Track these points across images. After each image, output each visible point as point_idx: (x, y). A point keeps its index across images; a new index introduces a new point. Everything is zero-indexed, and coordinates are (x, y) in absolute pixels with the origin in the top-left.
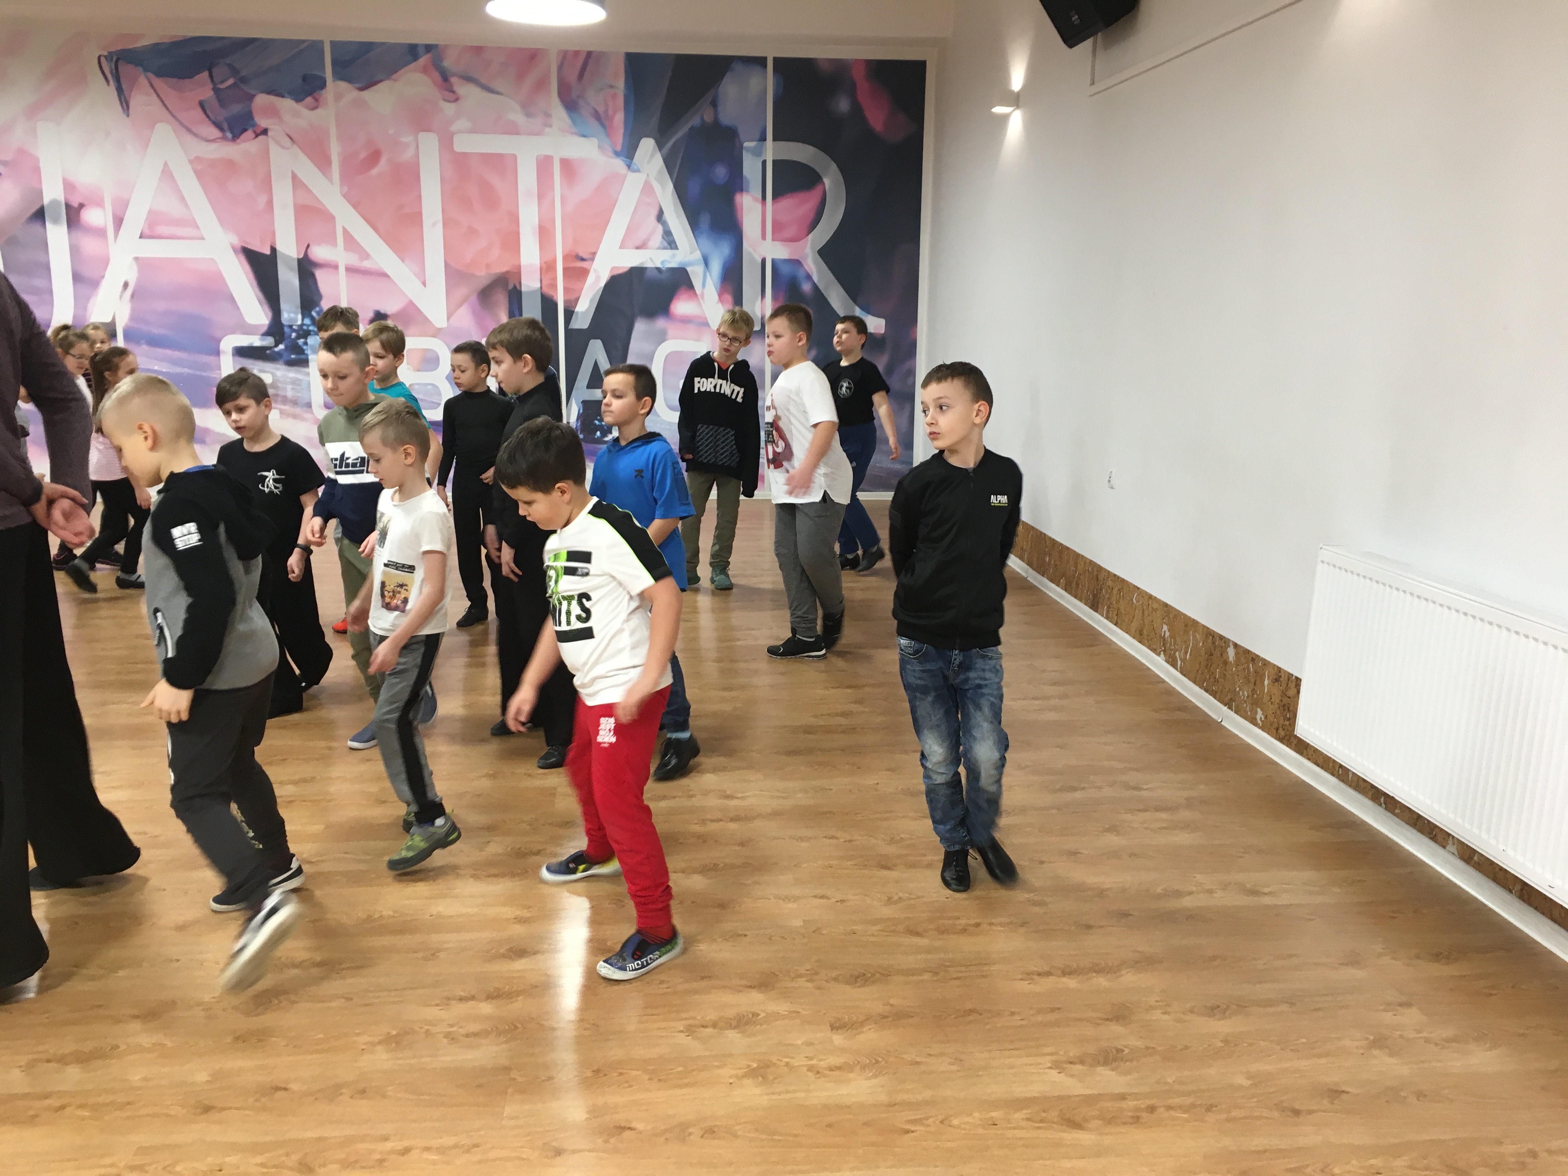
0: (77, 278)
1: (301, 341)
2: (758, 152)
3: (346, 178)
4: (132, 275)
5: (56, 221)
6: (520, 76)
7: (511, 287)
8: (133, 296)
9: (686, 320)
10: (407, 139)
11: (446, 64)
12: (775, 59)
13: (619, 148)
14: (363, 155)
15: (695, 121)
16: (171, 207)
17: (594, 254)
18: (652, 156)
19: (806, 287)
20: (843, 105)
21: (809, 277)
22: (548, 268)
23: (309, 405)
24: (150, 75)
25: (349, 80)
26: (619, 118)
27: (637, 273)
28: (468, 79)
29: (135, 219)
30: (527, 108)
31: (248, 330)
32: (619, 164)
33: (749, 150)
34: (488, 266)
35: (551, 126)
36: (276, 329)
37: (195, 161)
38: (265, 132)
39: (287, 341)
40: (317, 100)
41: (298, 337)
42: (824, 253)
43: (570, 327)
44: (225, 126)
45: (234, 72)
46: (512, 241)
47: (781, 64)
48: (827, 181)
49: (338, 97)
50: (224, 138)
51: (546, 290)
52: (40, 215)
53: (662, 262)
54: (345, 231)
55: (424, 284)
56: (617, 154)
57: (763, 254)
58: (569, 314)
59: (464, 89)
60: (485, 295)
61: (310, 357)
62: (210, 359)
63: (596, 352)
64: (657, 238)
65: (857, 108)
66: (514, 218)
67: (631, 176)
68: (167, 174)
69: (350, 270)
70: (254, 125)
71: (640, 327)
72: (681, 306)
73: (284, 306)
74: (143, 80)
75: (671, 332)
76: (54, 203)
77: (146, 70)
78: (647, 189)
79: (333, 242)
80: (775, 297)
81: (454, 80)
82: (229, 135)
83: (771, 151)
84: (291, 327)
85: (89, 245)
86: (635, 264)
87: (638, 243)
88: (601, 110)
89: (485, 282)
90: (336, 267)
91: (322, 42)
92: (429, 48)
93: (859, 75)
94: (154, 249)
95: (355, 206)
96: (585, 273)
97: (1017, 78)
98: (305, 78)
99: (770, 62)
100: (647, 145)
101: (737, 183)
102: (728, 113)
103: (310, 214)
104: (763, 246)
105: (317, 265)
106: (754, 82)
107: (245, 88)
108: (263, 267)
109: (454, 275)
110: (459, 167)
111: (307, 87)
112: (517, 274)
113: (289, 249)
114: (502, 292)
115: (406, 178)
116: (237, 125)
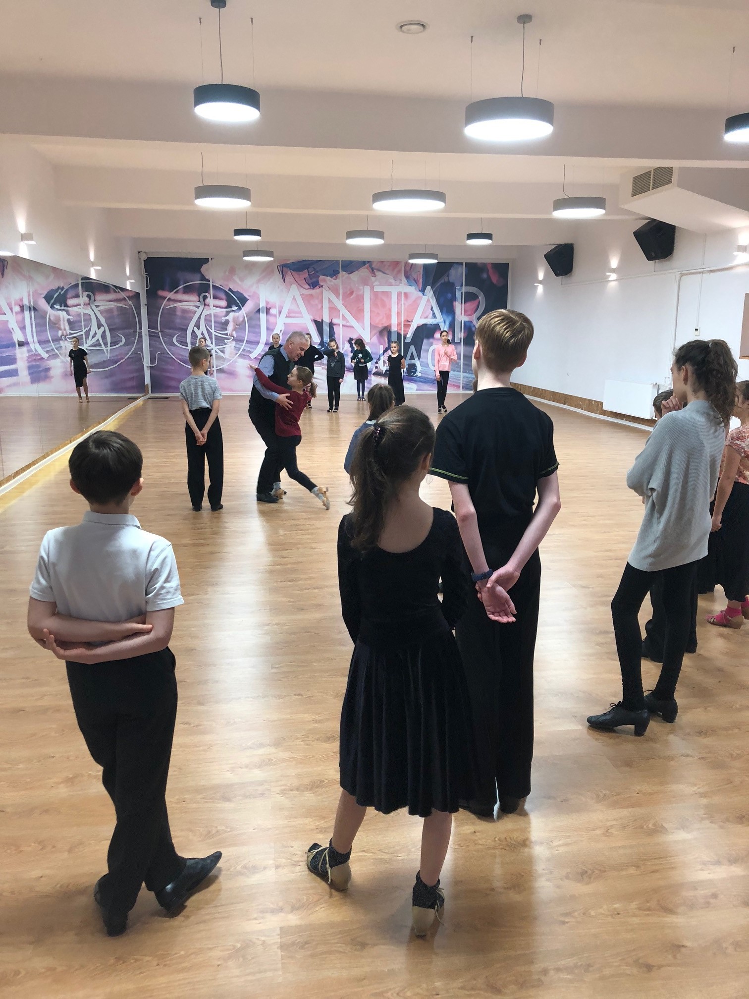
0: (268, 329)
2: (460, 290)
5: (263, 312)
6: (394, 269)
10: (362, 288)
11: (373, 266)
14: (349, 292)
15: (443, 281)
16: (294, 308)
20: (485, 276)
22: (399, 324)
26: (421, 280)
27: (425, 325)
28: (380, 271)
30: (395, 279)
33: (457, 289)
34: (382, 324)
35: (400, 283)
38: (322, 286)
40: (336, 277)
43: (406, 341)
44: (311, 285)
45: (315, 269)
46: (389, 317)
47: (468, 265)
48: (480, 298)
49: (343, 276)
50: (310, 288)
51: (398, 331)
52: (259, 311)
53: (432, 322)
56: (420, 291)
58: (405, 338)
59: (377, 273)
60: (381, 333)
63: (412, 348)
64: (431, 315)
65: (489, 277)
66: (390, 310)
68: (294, 299)
69: (343, 326)
71: (425, 341)
76: (263, 307)
78: (428, 301)
79: (339, 318)
80: (464, 332)
82: (312, 287)
83: (464, 289)
85: (272, 319)
86: (424, 323)
87: (425, 317)
88: (416, 278)
90: (340, 325)
91: (339, 261)
92: (369, 262)
93: (490, 267)
94: (289, 320)
96: (410, 325)
97: (541, 276)
99: (464, 264)
100: (429, 288)
101: (454, 298)
102: (452, 278)
103: (333, 309)
104: (461, 317)
105: (334, 324)
106: (460, 269)
107: (317, 274)
108: (319, 325)
109: (373, 327)
110: (375, 295)
111: (334, 274)
112: (390, 326)
113: (327, 320)
114: (386, 332)
115: (361, 299)
116: (314, 285)
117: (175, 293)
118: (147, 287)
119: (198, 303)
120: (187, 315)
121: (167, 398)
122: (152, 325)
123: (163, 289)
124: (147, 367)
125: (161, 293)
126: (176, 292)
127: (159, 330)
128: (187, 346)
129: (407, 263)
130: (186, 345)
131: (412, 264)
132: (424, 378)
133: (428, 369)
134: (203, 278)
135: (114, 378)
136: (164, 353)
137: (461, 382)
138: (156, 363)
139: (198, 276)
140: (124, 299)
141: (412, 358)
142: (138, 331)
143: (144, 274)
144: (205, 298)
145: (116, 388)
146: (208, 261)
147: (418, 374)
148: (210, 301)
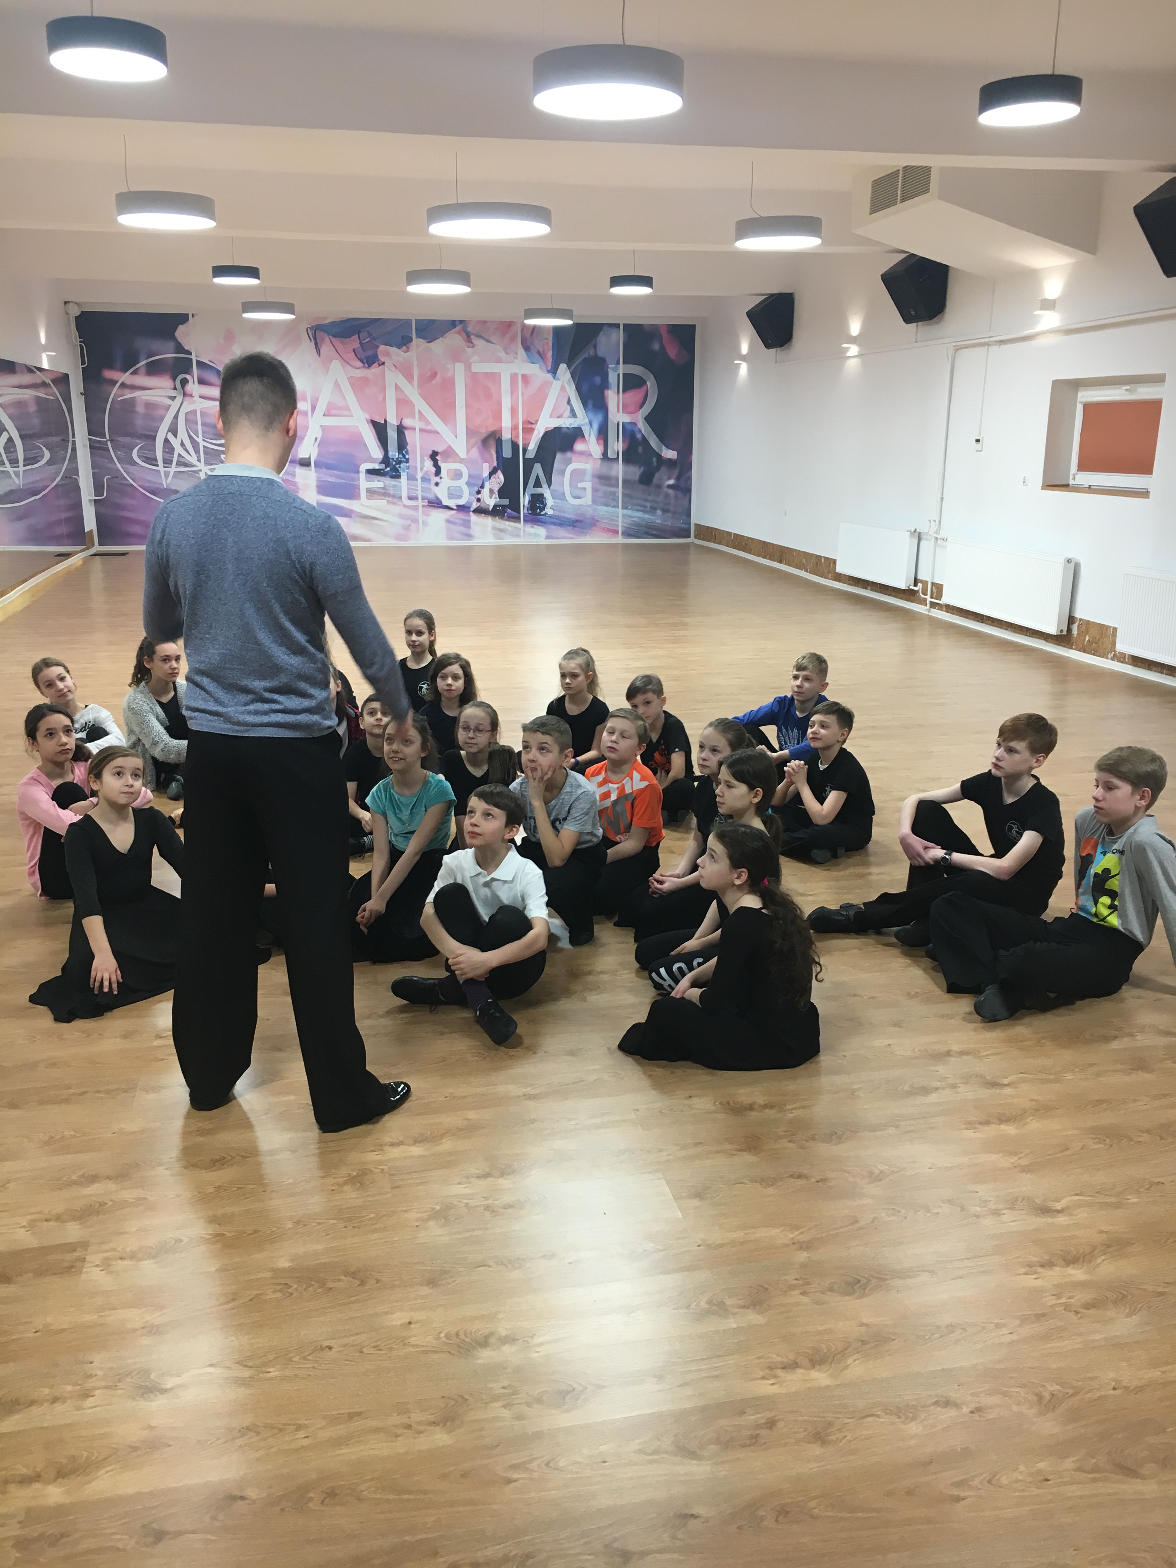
1: (397, 466)
2: (615, 370)
3: (419, 386)
4: (319, 436)
6: (503, 334)
7: (497, 437)
8: (319, 445)
9: (581, 453)
10: (449, 366)
11: (469, 329)
12: (624, 325)
13: (549, 368)
14: (429, 374)
15: (585, 355)
16: (338, 400)
17: (537, 421)
18: (566, 372)
19: (639, 436)
20: (656, 346)
21: (640, 431)
22: (515, 428)
23: (400, 498)
24: (331, 337)
25: (424, 339)
26: (550, 354)
27: (557, 429)
28: (479, 336)
29: (321, 407)
30: (506, 351)
31: (373, 461)
32: (549, 376)
33: (611, 368)
34: (486, 427)
35: (515, 358)
36: (386, 460)
37: (350, 379)
38: (383, 364)
39: (391, 466)
40: (408, 348)
41: (396, 464)
42: (647, 419)
43: (525, 457)
44: (365, 361)
45: (370, 335)
46: (498, 415)
47: (628, 328)
48: (648, 383)
49: (418, 346)
50: (364, 367)
51: (515, 439)
53: (570, 424)
54: (420, 411)
55: (456, 437)
56: (549, 372)
57: (618, 420)
58: (525, 450)
59: (477, 341)
60: (485, 442)
61: (402, 474)
62: (355, 475)
63: (538, 469)
64: (568, 412)
65: (662, 347)
66: (499, 404)
67: (555, 382)
68: (337, 384)
69: (421, 430)
70: (379, 360)
71: (559, 456)
72: (579, 446)
73: (389, 449)
74: (327, 340)
75: (574, 459)
77: (329, 334)
78: (563, 388)
79: (413, 417)
80: (624, 441)
81: (472, 337)
82: (367, 365)
83: (622, 369)
84: (393, 459)
86: (556, 426)
87: (559, 415)
88: (541, 351)
89: (485, 435)
90: (415, 429)
91: (411, 320)
92: (461, 322)
93: (664, 333)
94: (329, 421)
95: (424, 399)
96: (533, 430)
97: (744, 349)
98: (402, 338)
99: (621, 327)
100: (563, 367)
101: (605, 385)
102: (601, 352)
103: (403, 403)
104: (618, 416)
105: (406, 428)
106: (614, 336)
107: (375, 343)
108: (380, 429)
109: (470, 432)
110: (474, 379)
111: (404, 342)
112: (500, 431)
113: (393, 421)
114: (494, 439)
115: (449, 385)
116: (370, 361)
117: (132, 373)
118: (83, 363)
119: (173, 393)
120: (154, 412)
121: (124, 554)
122: (94, 429)
123: (111, 367)
124: (90, 501)
125: (109, 374)
126: (134, 373)
127: (108, 437)
128: (157, 466)
129: (524, 327)
130: (154, 463)
131: (534, 328)
132: (558, 518)
133: (564, 502)
134: (180, 348)
135: (32, 521)
136: (117, 476)
137: (620, 524)
138: (105, 493)
139: (171, 345)
140: (44, 384)
141: (538, 484)
142: (71, 439)
143: (77, 341)
144: (184, 382)
145: (36, 536)
146: (188, 319)
147: (549, 511)
148: (193, 387)
